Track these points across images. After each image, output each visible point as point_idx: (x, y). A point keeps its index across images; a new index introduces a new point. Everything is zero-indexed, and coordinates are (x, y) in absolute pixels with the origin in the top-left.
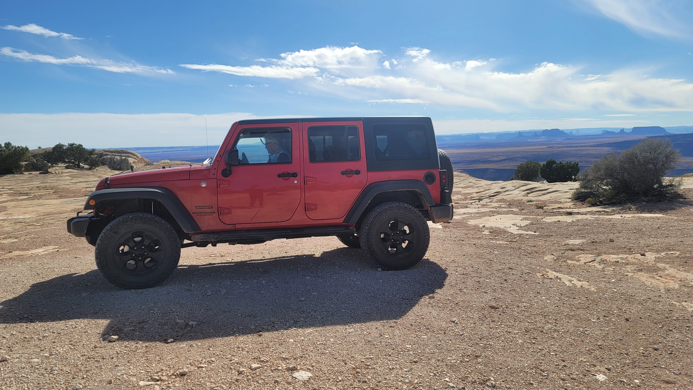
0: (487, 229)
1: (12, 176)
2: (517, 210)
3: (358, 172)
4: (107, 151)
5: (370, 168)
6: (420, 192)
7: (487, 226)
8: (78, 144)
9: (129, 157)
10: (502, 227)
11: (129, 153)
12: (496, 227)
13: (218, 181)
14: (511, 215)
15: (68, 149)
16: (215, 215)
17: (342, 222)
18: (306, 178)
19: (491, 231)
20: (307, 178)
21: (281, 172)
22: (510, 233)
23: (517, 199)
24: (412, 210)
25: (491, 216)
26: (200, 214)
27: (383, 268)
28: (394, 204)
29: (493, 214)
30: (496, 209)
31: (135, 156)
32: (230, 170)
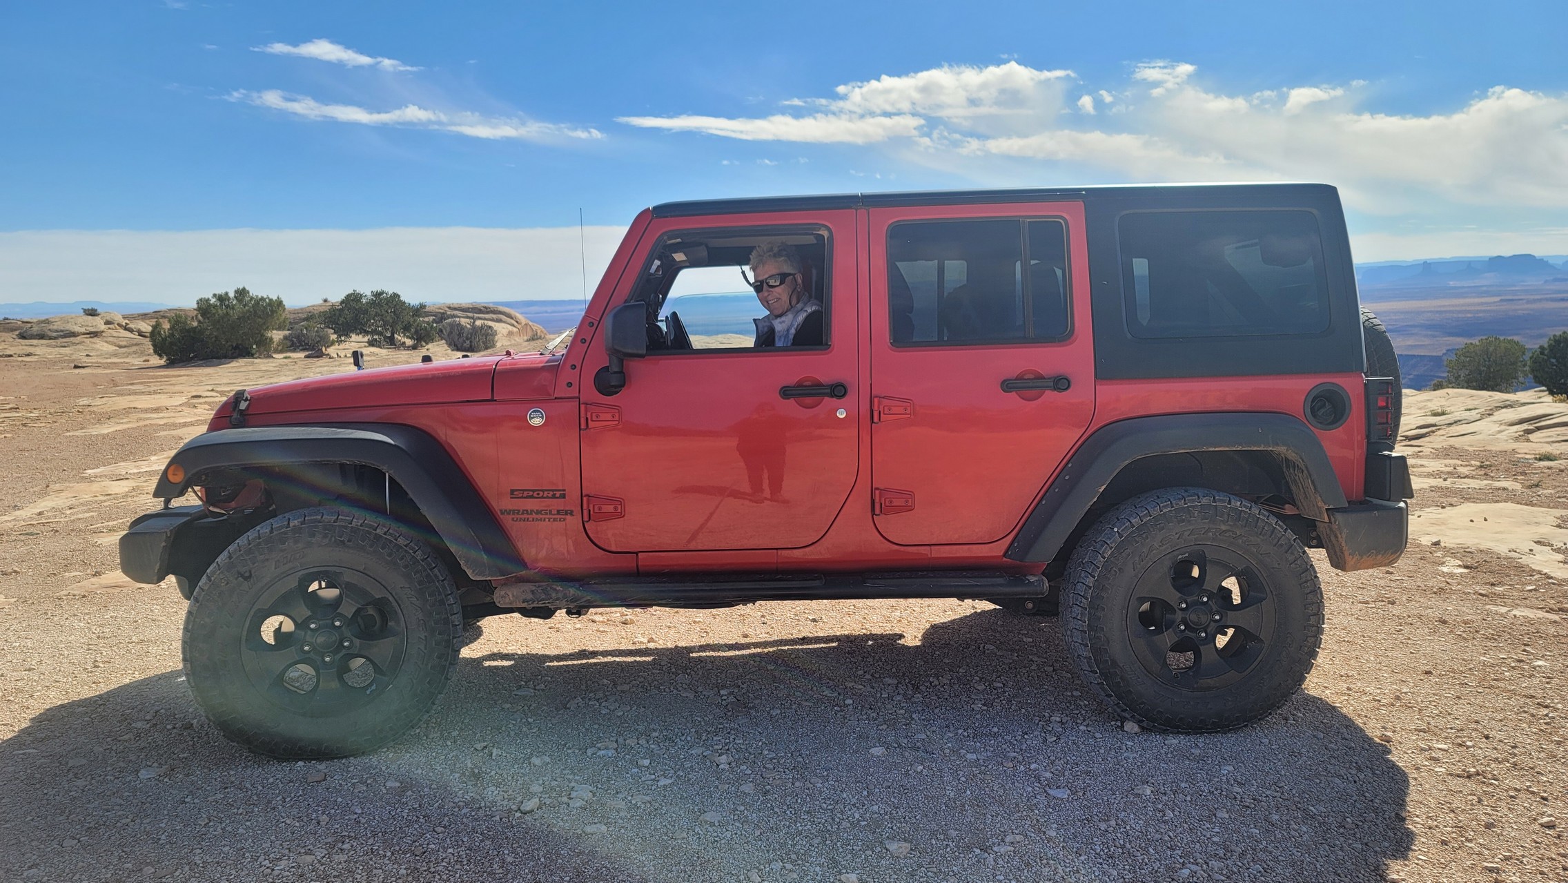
0: (1451, 552)
1: (249, 363)
2: (1518, 486)
3: (1061, 383)
4: (455, 309)
5: (1105, 371)
6: (1292, 455)
7: (1447, 542)
8: (390, 292)
9: (499, 321)
10: (1502, 549)
11: (500, 313)
12: (1482, 547)
13: (582, 407)
14: (1510, 505)
15: (372, 303)
16: (574, 522)
17: (1002, 553)
18: (876, 400)
19: (1469, 562)
20: (879, 404)
21: (792, 380)
22: (1540, 573)
23: (1498, 449)
24: (1260, 524)
25: (1443, 507)
26: (525, 516)
27: (1144, 724)
28: (1194, 501)
29: (1449, 499)
30: (1445, 480)
31: (512, 318)
32: (621, 372)
